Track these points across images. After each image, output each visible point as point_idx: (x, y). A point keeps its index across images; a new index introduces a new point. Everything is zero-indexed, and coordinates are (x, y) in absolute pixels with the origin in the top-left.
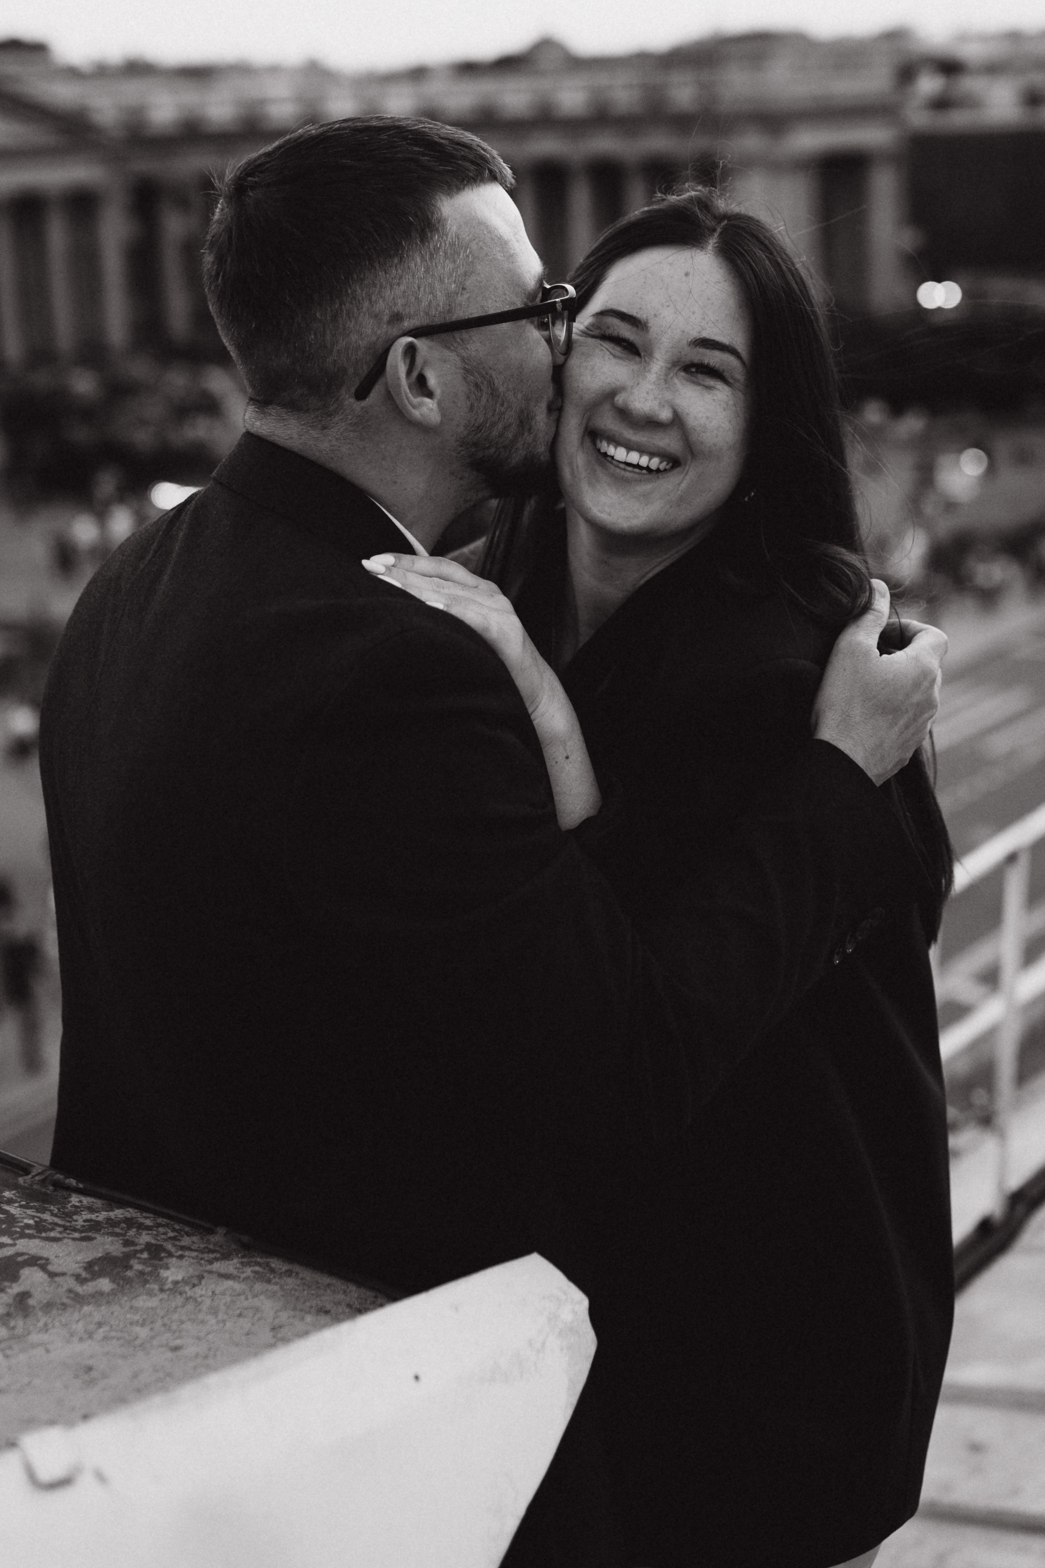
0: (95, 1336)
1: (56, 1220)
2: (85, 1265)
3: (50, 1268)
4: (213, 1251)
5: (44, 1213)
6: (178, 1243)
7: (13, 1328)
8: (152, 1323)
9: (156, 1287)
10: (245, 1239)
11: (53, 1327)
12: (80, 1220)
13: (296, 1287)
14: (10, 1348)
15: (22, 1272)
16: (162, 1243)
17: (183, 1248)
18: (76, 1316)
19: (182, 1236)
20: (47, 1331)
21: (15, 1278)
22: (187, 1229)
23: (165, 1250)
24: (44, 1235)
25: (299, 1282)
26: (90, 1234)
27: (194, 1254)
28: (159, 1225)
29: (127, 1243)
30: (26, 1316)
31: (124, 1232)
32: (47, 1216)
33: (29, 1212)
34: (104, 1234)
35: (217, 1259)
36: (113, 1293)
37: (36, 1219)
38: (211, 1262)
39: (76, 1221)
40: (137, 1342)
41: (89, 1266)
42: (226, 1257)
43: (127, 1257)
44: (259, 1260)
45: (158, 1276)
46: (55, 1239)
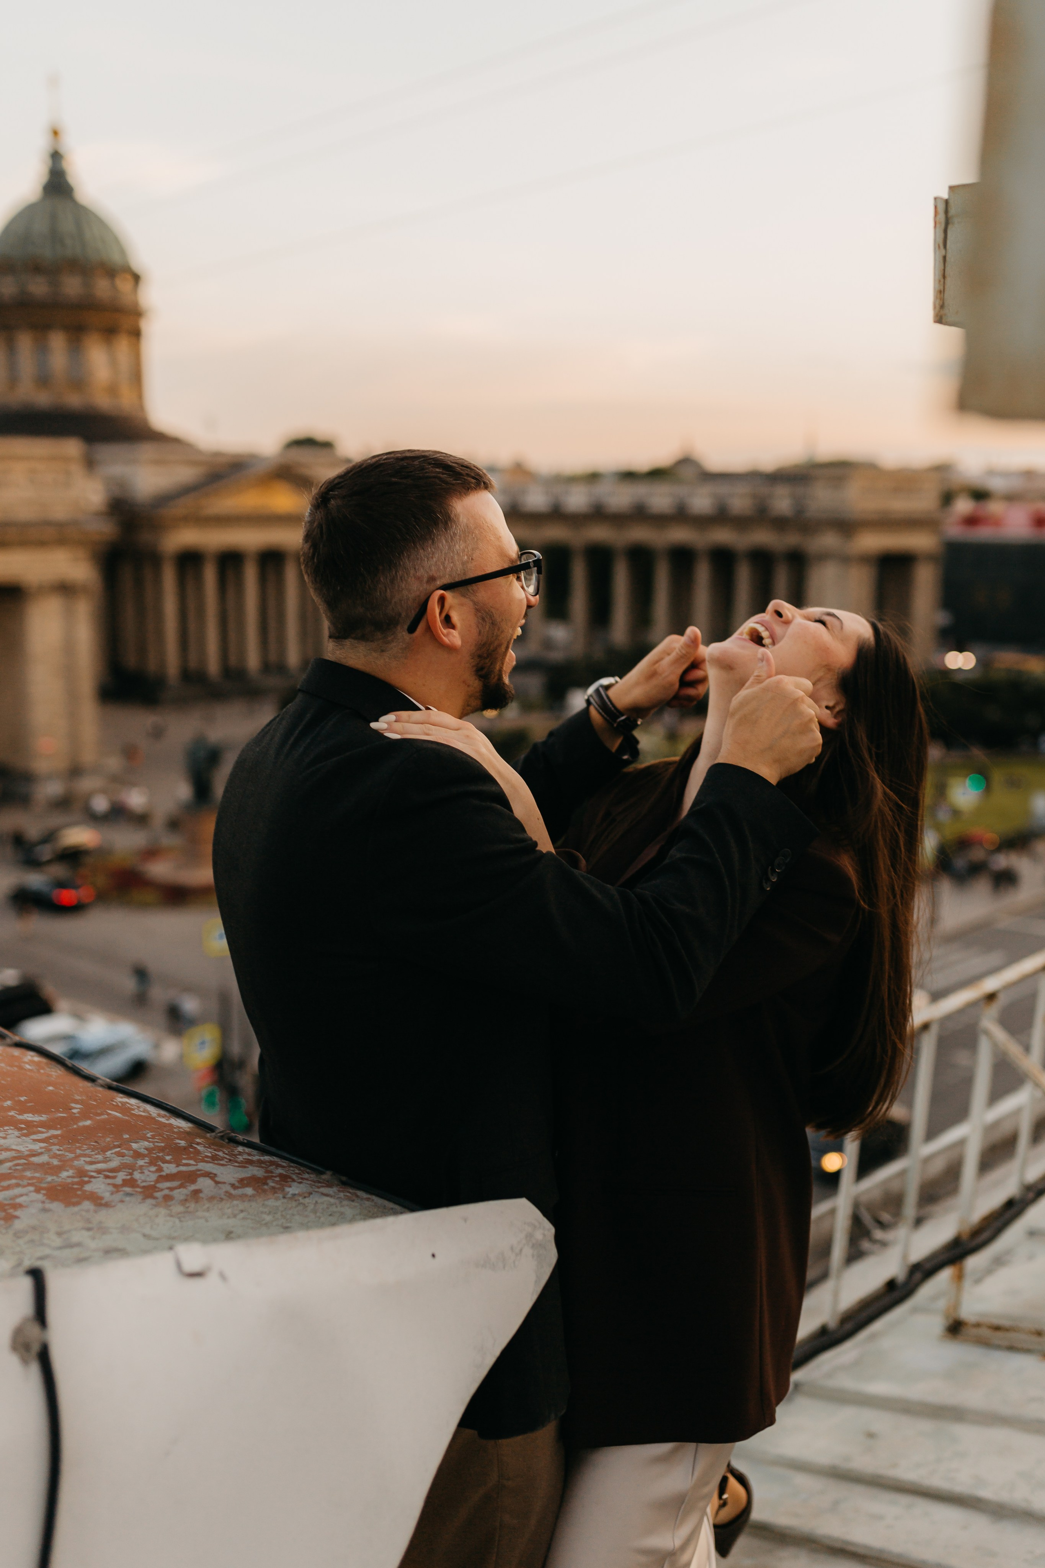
1: (225, 1156)
2: (238, 1179)
3: (217, 1179)
4: (321, 1182)
5: (219, 1152)
6: (300, 1176)
7: (187, 1207)
8: (275, 1213)
9: (281, 1196)
10: (344, 1178)
12: (240, 1158)
14: (184, 1217)
15: (199, 1179)
16: (290, 1175)
17: (302, 1179)
18: (228, 1205)
19: (303, 1173)
20: (208, 1211)
21: (194, 1182)
22: (308, 1170)
23: (290, 1178)
24: (216, 1162)
25: (373, 1204)
26: (246, 1165)
27: (309, 1182)
28: (290, 1167)
29: (267, 1172)
32: (220, 1154)
33: (209, 1150)
34: (254, 1166)
35: (323, 1187)
36: (253, 1196)
37: (213, 1154)
38: (319, 1187)
39: (237, 1158)
40: (263, 1222)
41: (241, 1181)
42: (329, 1186)
43: (266, 1178)
44: (351, 1191)
45: (284, 1190)
46: (222, 1165)
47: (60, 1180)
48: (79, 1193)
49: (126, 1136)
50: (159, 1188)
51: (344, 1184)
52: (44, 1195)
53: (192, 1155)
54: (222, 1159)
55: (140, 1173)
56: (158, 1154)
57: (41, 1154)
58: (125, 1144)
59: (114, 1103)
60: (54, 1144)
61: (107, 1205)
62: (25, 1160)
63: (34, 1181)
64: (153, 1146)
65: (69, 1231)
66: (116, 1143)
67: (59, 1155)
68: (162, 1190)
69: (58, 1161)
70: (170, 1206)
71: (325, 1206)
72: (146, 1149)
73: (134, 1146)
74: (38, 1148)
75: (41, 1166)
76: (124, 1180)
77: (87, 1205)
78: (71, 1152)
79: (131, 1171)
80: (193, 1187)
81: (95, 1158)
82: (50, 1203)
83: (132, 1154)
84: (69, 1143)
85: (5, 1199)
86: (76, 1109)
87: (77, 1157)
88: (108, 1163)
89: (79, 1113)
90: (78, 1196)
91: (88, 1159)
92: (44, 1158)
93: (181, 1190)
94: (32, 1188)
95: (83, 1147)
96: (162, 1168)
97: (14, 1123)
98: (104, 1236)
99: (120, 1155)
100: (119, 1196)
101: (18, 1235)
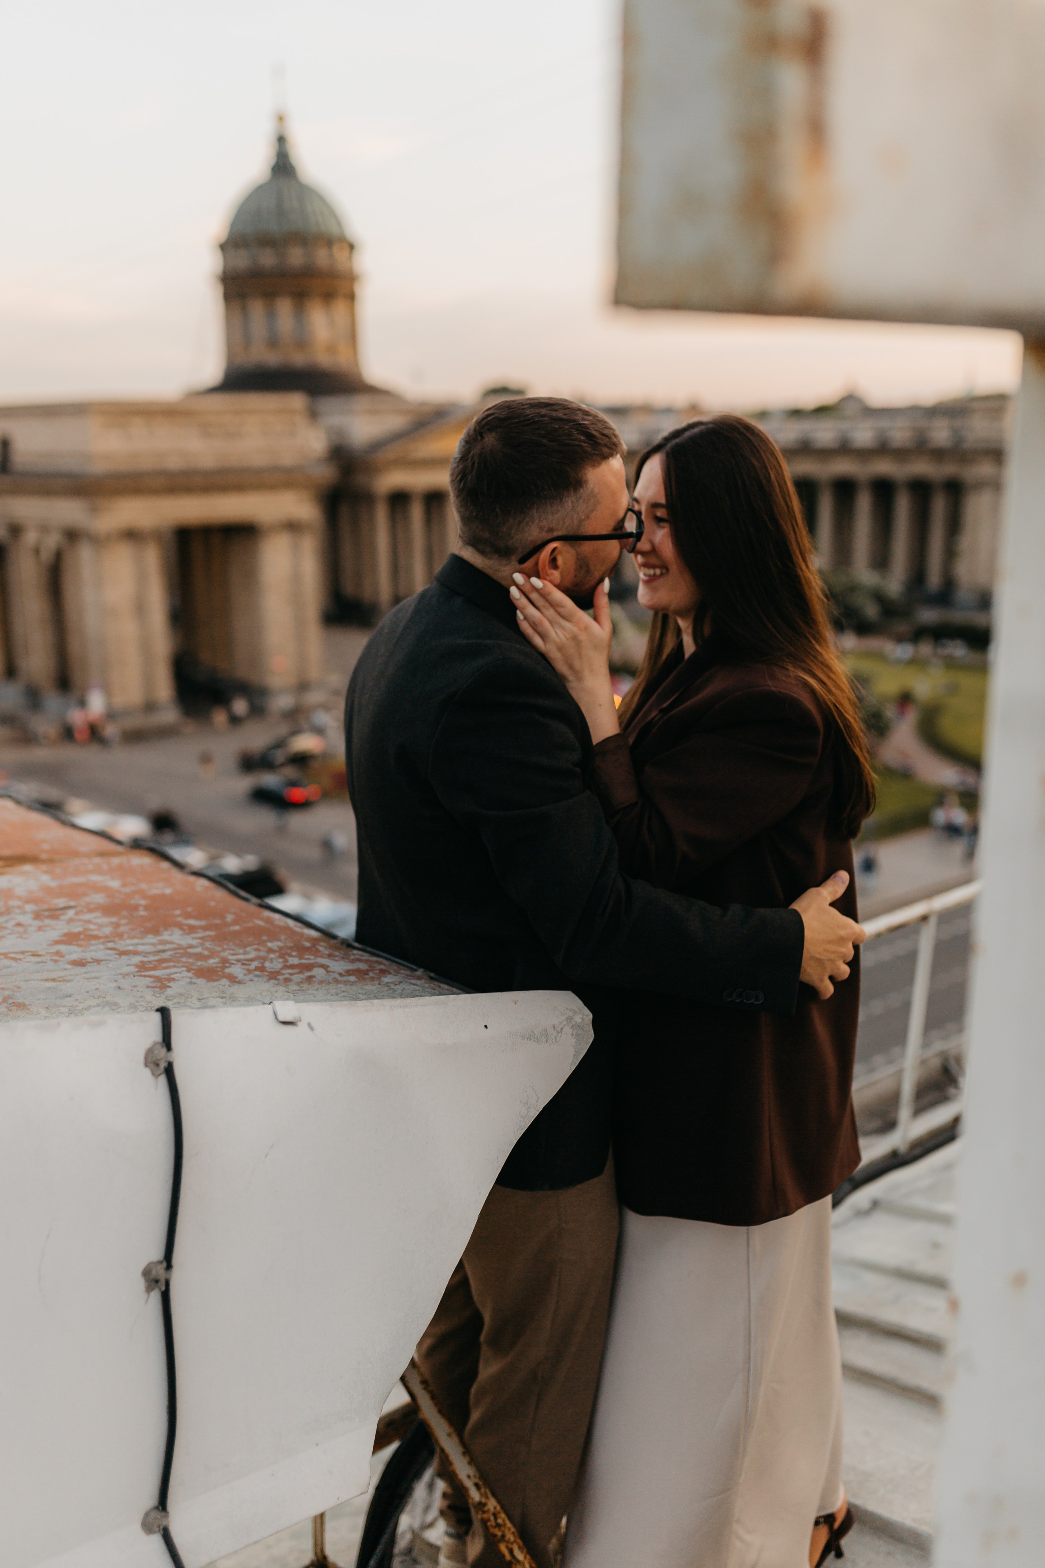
0: (339, 995)
1: (340, 955)
2: (346, 970)
3: (329, 969)
4: (413, 976)
6: (397, 971)
8: (369, 994)
9: (377, 983)
10: (432, 975)
11: (321, 989)
12: (353, 957)
14: (298, 993)
15: (315, 969)
16: (390, 970)
17: (398, 973)
18: (334, 987)
19: (402, 970)
20: (317, 989)
21: (311, 970)
23: (389, 972)
24: (332, 958)
26: (355, 962)
27: (403, 975)
28: (391, 964)
29: (370, 966)
30: (309, 984)
31: (372, 964)
32: (337, 953)
34: (361, 963)
35: (412, 979)
36: (355, 982)
37: (332, 953)
38: (409, 979)
39: (351, 957)
41: (348, 971)
42: (419, 978)
43: (368, 971)
44: (436, 983)
45: (380, 979)
46: (336, 960)
47: (207, 965)
48: (220, 973)
49: (265, 938)
50: (282, 973)
51: (432, 978)
52: (193, 973)
53: (314, 953)
54: (337, 956)
55: (270, 963)
56: (287, 951)
57: (196, 947)
58: (263, 943)
59: (261, 916)
60: (207, 941)
61: (240, 982)
62: (184, 951)
63: (188, 964)
64: (284, 945)
65: (208, 998)
66: (256, 943)
67: (210, 948)
68: (284, 974)
69: (208, 952)
70: (288, 985)
71: (410, 991)
72: (278, 947)
73: (270, 944)
74: (195, 943)
75: (195, 955)
76: (256, 967)
77: (224, 981)
78: (219, 946)
79: (262, 961)
80: (309, 974)
81: (238, 952)
82: (195, 979)
83: (266, 950)
84: (219, 941)
85: (163, 975)
86: (229, 918)
87: (224, 950)
88: (247, 955)
89: (231, 921)
90: (219, 975)
91: (231, 952)
92: (199, 950)
93: (300, 975)
94: (184, 969)
95: (230, 944)
96: (288, 960)
97: (180, 926)
98: (233, 1003)
99: (257, 950)
100: (250, 976)
101: (168, 999)
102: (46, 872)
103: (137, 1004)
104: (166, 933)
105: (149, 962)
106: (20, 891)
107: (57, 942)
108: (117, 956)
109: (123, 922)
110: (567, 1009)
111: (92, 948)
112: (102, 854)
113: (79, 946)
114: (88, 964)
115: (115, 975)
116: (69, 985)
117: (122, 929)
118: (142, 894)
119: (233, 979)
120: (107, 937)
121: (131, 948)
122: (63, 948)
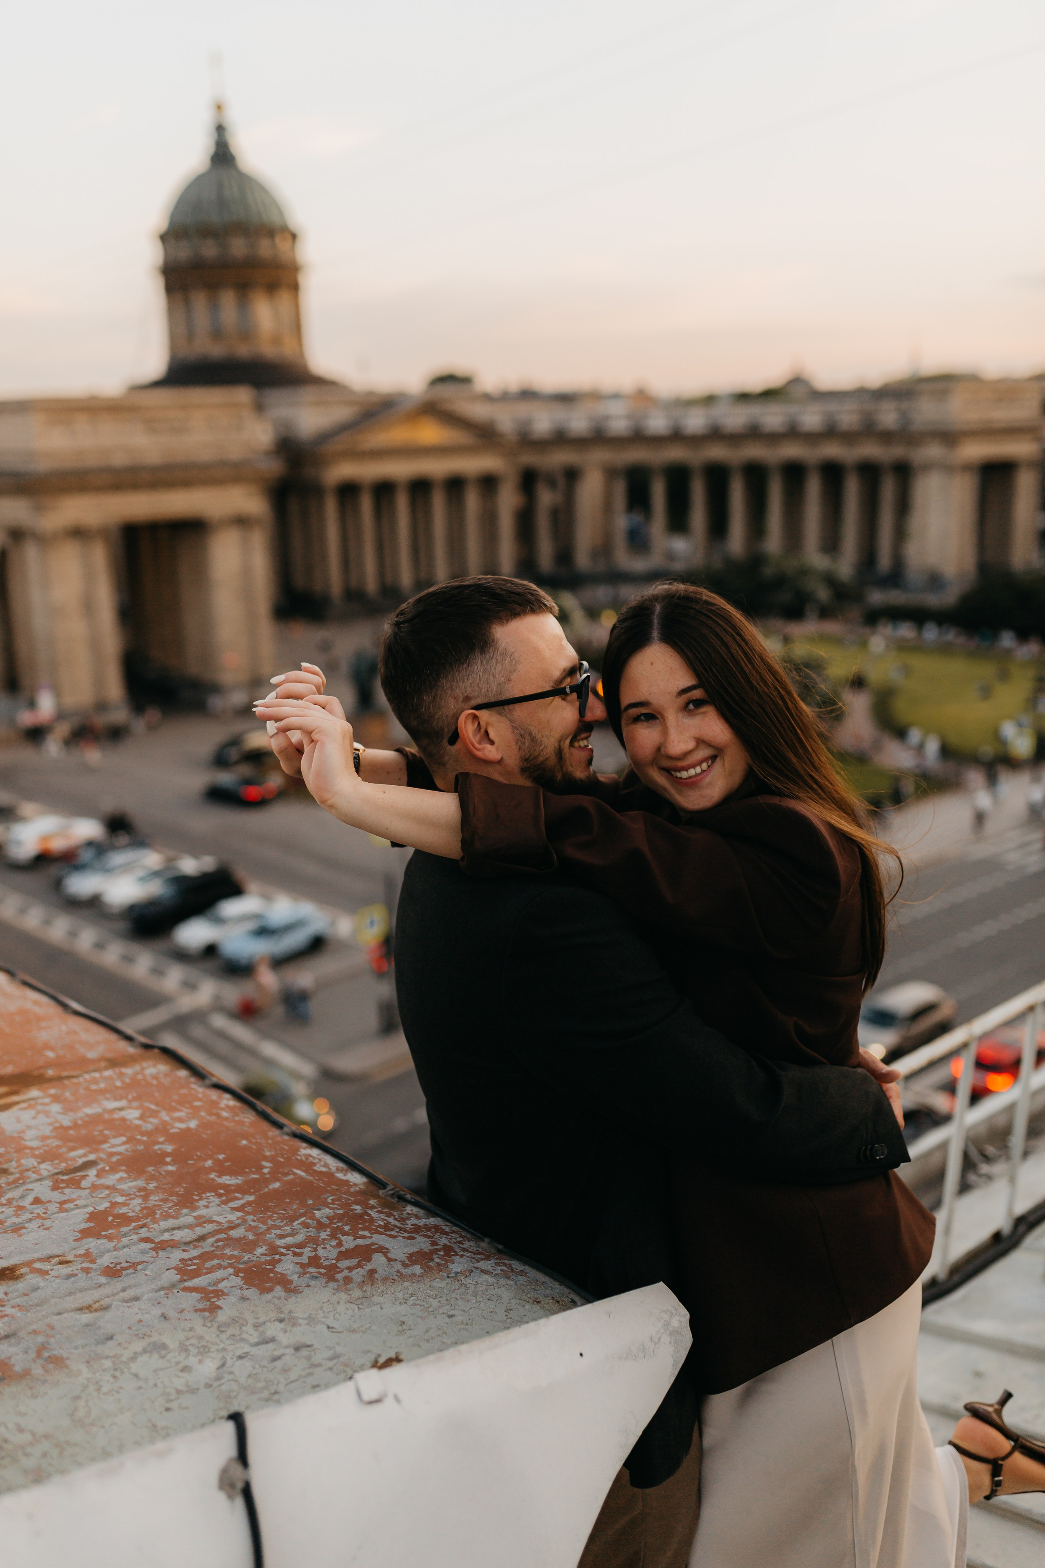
1: (397, 1223)
2: (408, 1255)
3: (389, 1255)
4: (480, 1254)
5: (390, 1217)
6: (462, 1246)
7: (365, 1291)
8: (440, 1297)
9: (445, 1274)
11: (387, 1293)
12: (409, 1224)
13: (524, 1283)
14: (362, 1304)
15: (373, 1256)
16: (453, 1245)
17: (464, 1250)
18: (399, 1288)
19: (465, 1241)
20: (382, 1296)
21: (369, 1260)
22: (469, 1236)
23: (453, 1249)
24: (388, 1233)
26: (413, 1235)
27: (469, 1254)
28: (453, 1232)
29: (434, 1243)
31: (432, 1235)
32: (391, 1220)
33: (382, 1216)
34: (421, 1235)
35: (482, 1259)
36: (421, 1275)
37: (385, 1222)
38: (478, 1261)
39: (407, 1224)
40: (431, 1309)
41: (411, 1256)
42: (487, 1258)
43: (432, 1252)
44: (506, 1262)
45: (447, 1267)
46: (394, 1236)
47: (255, 1259)
48: (271, 1275)
49: (310, 1202)
50: (339, 1268)
52: (242, 1278)
53: (367, 1224)
54: (393, 1226)
55: (323, 1248)
56: (338, 1224)
57: (238, 1225)
58: (309, 1213)
59: (299, 1158)
60: (249, 1213)
61: (296, 1291)
62: (225, 1234)
63: (234, 1261)
64: (333, 1214)
65: (264, 1323)
66: (302, 1211)
67: (255, 1227)
68: (342, 1271)
69: (253, 1236)
70: (350, 1290)
71: (484, 1287)
72: (328, 1217)
73: (318, 1214)
74: (235, 1218)
75: (238, 1240)
76: (309, 1258)
77: (279, 1291)
78: (265, 1223)
79: (315, 1246)
81: (284, 1230)
82: (247, 1289)
83: (315, 1225)
84: (262, 1212)
85: (210, 1285)
86: (267, 1168)
87: (269, 1229)
88: (295, 1237)
89: (269, 1173)
90: (270, 1280)
91: (278, 1232)
92: (241, 1232)
93: (359, 1269)
94: (231, 1270)
95: (274, 1217)
96: (342, 1241)
97: (213, 1188)
98: (294, 1329)
99: (305, 1225)
100: (306, 1279)
101: (221, 1329)
102: (56, 1099)
103: (187, 1343)
104: (202, 1203)
105: (190, 1259)
106: (31, 1139)
107: (86, 1233)
108: (154, 1253)
109: (152, 1186)
110: (663, 1311)
111: (125, 1240)
112: (113, 1063)
113: (110, 1238)
114: (125, 1272)
115: (157, 1291)
116: (108, 1315)
117: (154, 1199)
118: (163, 1129)
119: (284, 1282)
120: (138, 1219)
121: (166, 1236)
122: (91, 1244)
